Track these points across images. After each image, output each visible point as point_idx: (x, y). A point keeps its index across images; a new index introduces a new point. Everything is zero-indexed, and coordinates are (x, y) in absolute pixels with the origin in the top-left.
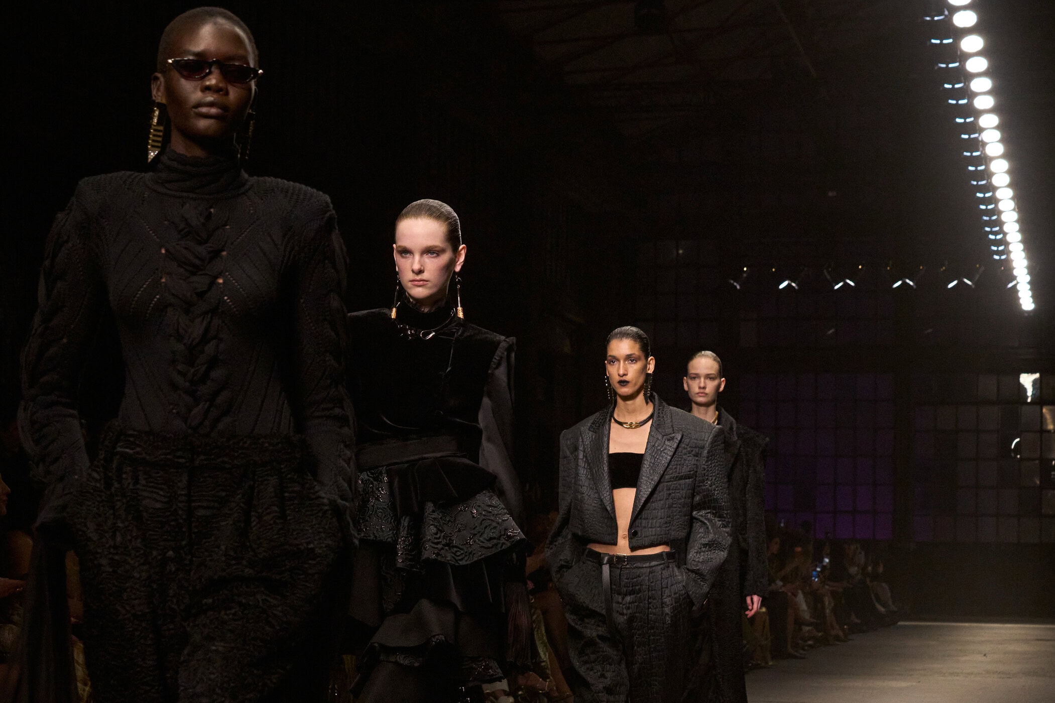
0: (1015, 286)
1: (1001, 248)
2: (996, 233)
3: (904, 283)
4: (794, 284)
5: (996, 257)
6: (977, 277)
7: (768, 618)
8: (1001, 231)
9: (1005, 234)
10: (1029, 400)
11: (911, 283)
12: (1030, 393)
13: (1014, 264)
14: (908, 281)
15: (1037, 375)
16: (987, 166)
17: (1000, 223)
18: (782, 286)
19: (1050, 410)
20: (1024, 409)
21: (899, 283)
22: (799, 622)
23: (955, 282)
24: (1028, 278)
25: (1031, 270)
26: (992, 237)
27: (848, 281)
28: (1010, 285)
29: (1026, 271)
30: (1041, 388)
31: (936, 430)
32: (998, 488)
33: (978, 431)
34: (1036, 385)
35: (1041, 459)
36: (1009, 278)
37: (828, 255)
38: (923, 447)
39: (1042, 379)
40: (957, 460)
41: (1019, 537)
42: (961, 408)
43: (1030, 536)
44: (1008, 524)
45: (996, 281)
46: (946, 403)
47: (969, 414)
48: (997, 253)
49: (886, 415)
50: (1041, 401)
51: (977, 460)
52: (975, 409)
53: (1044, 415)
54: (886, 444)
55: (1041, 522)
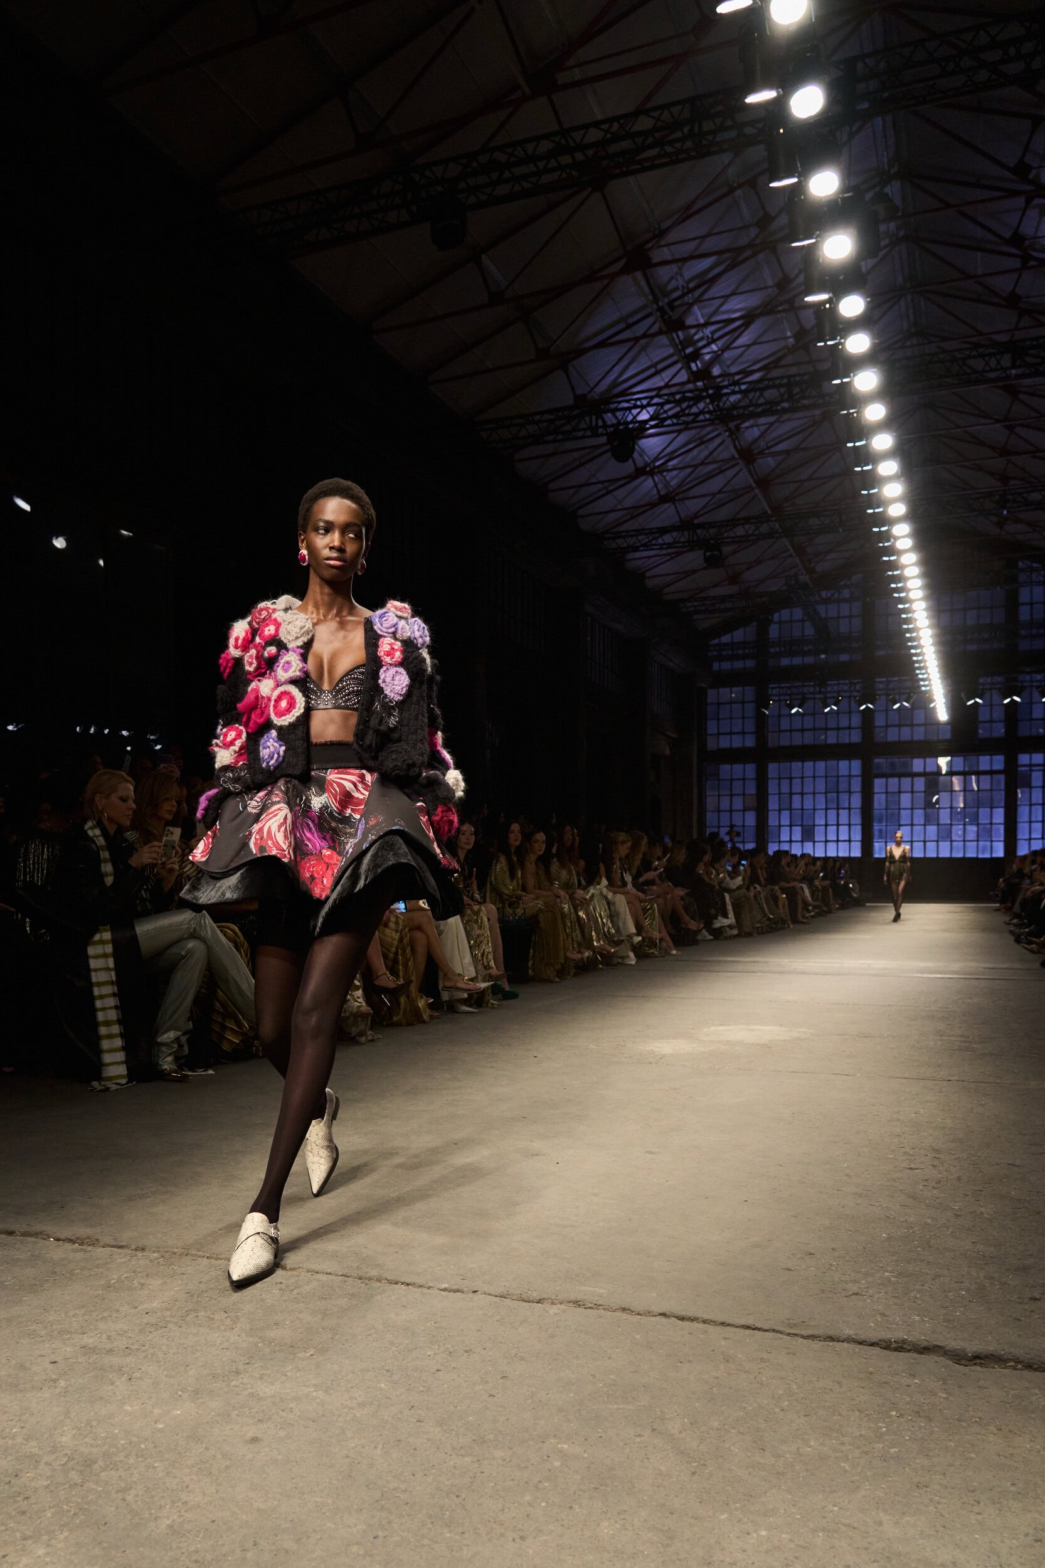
0: (934, 706)
1: (927, 683)
2: (923, 674)
3: (867, 707)
4: (800, 710)
5: (923, 689)
6: (912, 701)
8: (927, 673)
9: (929, 674)
10: (944, 772)
11: (871, 707)
12: (944, 769)
13: (934, 692)
14: (869, 705)
15: (949, 758)
16: (918, 633)
17: (925, 668)
18: (794, 711)
19: (957, 779)
20: (941, 778)
21: (864, 706)
22: (806, 904)
23: (898, 705)
24: (944, 700)
25: (946, 696)
26: (920, 676)
28: (932, 705)
29: (943, 696)
30: (951, 766)
31: (887, 793)
32: (925, 825)
33: (912, 792)
34: (950, 764)
35: (951, 808)
36: (932, 701)
37: (820, 692)
38: (879, 801)
39: (951, 760)
40: (900, 809)
41: (938, 854)
42: (902, 779)
43: (945, 853)
44: (931, 846)
45: (923, 701)
46: (892, 776)
47: (906, 782)
48: (924, 686)
49: (857, 785)
50: (951, 773)
51: (912, 809)
52: (909, 779)
53: (952, 781)
54: (856, 801)
55: (951, 845)
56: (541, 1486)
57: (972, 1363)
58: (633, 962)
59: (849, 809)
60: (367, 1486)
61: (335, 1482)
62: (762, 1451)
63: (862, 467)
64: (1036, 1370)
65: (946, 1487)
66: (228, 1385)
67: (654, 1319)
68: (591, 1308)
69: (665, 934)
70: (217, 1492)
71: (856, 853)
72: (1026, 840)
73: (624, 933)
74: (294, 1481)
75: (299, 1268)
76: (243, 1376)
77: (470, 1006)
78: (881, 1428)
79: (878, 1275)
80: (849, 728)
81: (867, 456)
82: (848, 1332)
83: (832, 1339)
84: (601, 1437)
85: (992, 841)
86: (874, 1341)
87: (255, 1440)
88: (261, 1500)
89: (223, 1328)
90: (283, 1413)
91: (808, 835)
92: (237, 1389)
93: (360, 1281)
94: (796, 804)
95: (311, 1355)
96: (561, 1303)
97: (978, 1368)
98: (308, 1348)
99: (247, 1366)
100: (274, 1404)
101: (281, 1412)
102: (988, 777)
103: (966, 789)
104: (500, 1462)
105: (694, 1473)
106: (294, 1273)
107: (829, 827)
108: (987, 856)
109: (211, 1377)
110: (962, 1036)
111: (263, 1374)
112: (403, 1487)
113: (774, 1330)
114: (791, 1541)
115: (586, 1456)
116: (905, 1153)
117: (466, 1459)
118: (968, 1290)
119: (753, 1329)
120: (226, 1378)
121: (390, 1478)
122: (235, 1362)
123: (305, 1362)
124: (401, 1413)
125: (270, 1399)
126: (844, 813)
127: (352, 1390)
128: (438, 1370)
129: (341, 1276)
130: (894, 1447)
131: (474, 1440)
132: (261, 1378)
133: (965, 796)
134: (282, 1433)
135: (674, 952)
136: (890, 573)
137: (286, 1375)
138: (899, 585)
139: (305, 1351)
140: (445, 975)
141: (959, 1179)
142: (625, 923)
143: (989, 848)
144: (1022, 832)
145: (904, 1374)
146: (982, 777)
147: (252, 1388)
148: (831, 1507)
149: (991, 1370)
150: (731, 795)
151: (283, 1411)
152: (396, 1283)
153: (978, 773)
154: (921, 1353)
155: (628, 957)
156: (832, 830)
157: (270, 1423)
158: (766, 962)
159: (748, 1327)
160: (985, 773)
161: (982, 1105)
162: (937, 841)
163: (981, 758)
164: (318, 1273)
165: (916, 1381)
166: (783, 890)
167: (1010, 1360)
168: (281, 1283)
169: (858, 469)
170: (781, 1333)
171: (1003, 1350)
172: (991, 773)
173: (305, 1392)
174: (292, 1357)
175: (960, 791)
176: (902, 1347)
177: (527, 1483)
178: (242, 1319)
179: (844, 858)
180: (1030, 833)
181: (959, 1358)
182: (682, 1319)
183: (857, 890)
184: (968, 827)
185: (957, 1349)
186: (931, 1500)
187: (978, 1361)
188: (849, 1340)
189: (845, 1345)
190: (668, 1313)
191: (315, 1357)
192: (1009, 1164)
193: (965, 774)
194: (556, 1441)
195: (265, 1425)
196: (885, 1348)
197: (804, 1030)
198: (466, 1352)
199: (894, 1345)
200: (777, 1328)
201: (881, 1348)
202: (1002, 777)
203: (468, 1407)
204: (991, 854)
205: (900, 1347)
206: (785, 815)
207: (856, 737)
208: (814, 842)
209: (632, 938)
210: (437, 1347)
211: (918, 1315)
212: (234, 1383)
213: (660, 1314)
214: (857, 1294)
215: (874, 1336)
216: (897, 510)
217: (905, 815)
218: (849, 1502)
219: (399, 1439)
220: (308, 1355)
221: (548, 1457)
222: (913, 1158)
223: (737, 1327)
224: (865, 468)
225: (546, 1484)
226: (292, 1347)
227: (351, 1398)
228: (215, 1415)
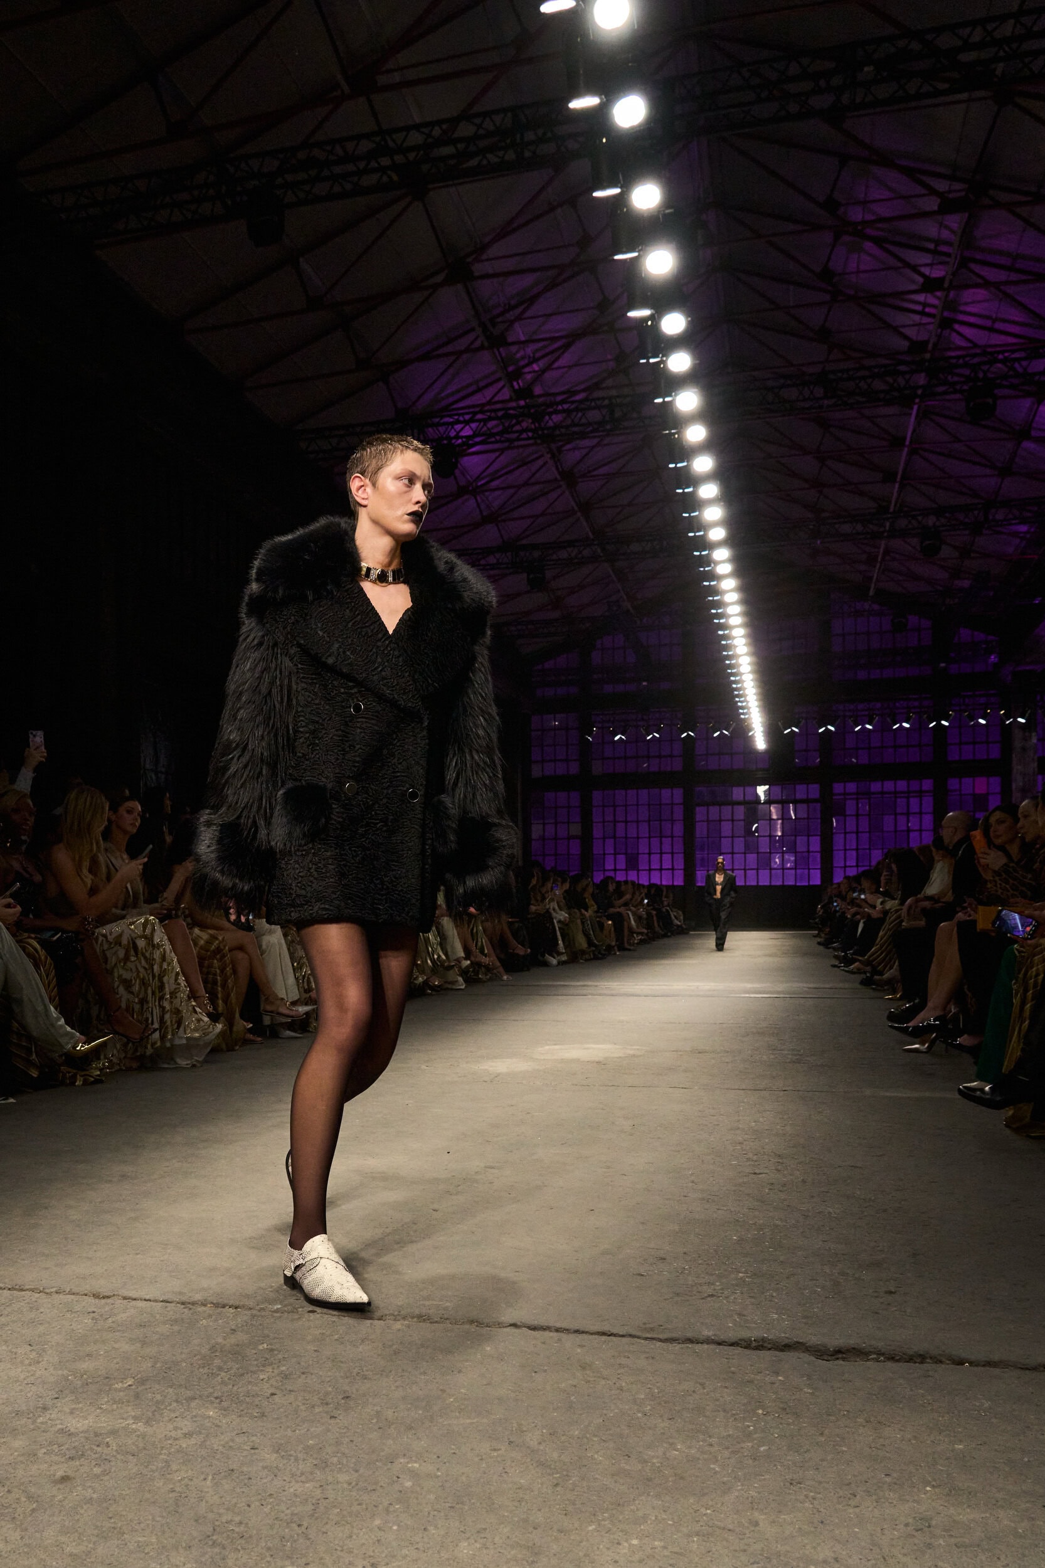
0: (753, 734)
3: (688, 734)
4: (623, 737)
5: (742, 717)
6: (731, 729)
7: (613, 929)
8: (745, 701)
10: (762, 800)
11: (692, 734)
12: (762, 798)
13: (753, 721)
14: (690, 733)
15: (767, 787)
17: (744, 695)
18: (617, 738)
19: (775, 807)
20: (760, 807)
21: (685, 734)
22: (631, 931)
23: (718, 733)
25: (763, 726)
27: (655, 734)
28: (750, 734)
30: (769, 794)
31: (708, 821)
32: (745, 853)
33: (733, 821)
34: (767, 793)
35: (770, 836)
36: (750, 730)
37: (643, 719)
38: (701, 830)
39: (769, 788)
40: (720, 837)
41: (758, 882)
42: (722, 807)
43: (764, 881)
44: (751, 874)
45: (742, 731)
46: (714, 804)
47: (727, 811)
48: (743, 714)
49: (679, 812)
50: (769, 802)
51: (732, 837)
52: (730, 807)
53: (770, 810)
54: (678, 829)
55: (771, 873)
56: (391, 1509)
57: (833, 1357)
58: (463, 987)
59: (672, 837)
60: (196, 1521)
61: (158, 1519)
62: (626, 1457)
63: (684, 489)
64: (898, 1361)
65: (820, 1483)
66: (34, 1422)
67: (505, 1329)
68: (436, 1322)
69: (494, 958)
70: (22, 1538)
71: (679, 881)
72: (841, 867)
73: (453, 957)
74: (113, 1520)
75: (114, 1295)
76: (51, 1412)
77: (294, 1031)
78: (749, 1426)
79: (733, 1276)
80: (671, 756)
81: (689, 479)
82: (707, 1333)
83: (690, 1341)
84: (454, 1453)
85: (809, 869)
86: (733, 1341)
87: (65, 1479)
88: (74, 1544)
89: (27, 1362)
90: (99, 1449)
91: (632, 863)
92: (44, 1426)
93: (183, 1306)
94: (620, 833)
95: (129, 1386)
96: (404, 1318)
97: (841, 1362)
98: (125, 1379)
99: (56, 1401)
100: (87, 1438)
101: (95, 1448)
102: (805, 806)
103: (784, 817)
104: (345, 1486)
105: (557, 1485)
106: (109, 1301)
107: (652, 856)
108: (805, 884)
109: (14, 1415)
110: (793, 1050)
111: (74, 1409)
112: (237, 1519)
113: (631, 1336)
114: (665, 1547)
115: (439, 1474)
116: (748, 1160)
117: (307, 1485)
118: (823, 1288)
119: (609, 1336)
120: (31, 1415)
121: (222, 1511)
122: (40, 1397)
123: (121, 1393)
124: (233, 1440)
125: (82, 1435)
126: (667, 842)
127: (176, 1419)
128: (273, 1394)
129: (162, 1301)
130: (763, 1446)
131: (316, 1465)
132: (71, 1413)
133: (782, 824)
134: (97, 1470)
135: (505, 977)
136: (711, 598)
137: (101, 1408)
138: (719, 611)
139: (122, 1382)
140: (267, 999)
141: (804, 1181)
142: (453, 947)
143: (807, 876)
144: (838, 861)
145: (768, 1372)
146: (798, 805)
147: (62, 1424)
148: (703, 1510)
149: (853, 1363)
150: (556, 823)
151: (98, 1446)
152: (224, 1306)
153: (795, 802)
154: (782, 1350)
155: (457, 981)
156: (655, 858)
157: (83, 1459)
158: (596, 986)
159: (603, 1334)
160: (802, 801)
161: (819, 1112)
162: (757, 869)
163: (798, 787)
164: (135, 1299)
165: (780, 1378)
166: (609, 918)
167: (871, 1353)
168: (94, 1312)
169: (680, 491)
170: (639, 1337)
171: (864, 1343)
172: (806, 801)
173: (123, 1425)
174: (107, 1388)
175: (778, 819)
176: (762, 1346)
177: (375, 1506)
178: (50, 1352)
179: (667, 887)
180: (845, 861)
181: (821, 1353)
182: (534, 1328)
183: (682, 918)
184: (786, 856)
185: (818, 1345)
186: (806, 1496)
187: (840, 1356)
188: (708, 1341)
189: (706, 1346)
190: (519, 1324)
191: (133, 1387)
192: (852, 1166)
193: (783, 803)
194: (406, 1461)
195: (78, 1463)
196: (746, 1348)
197: (638, 1047)
198: (303, 1373)
199: (754, 1344)
200: (634, 1333)
201: (741, 1347)
202: (818, 806)
203: (308, 1430)
204: (809, 882)
205: (760, 1345)
206: (610, 843)
207: (678, 765)
208: (638, 870)
209: (460, 962)
210: (271, 1370)
211: (776, 1314)
212: (41, 1420)
213: (511, 1325)
214: (712, 1296)
215: (732, 1336)
216: (717, 534)
217: (726, 844)
218: (723, 1504)
219: (231, 1468)
220: (126, 1385)
221: (398, 1478)
222: (756, 1163)
223: (592, 1334)
224: (686, 490)
225: (397, 1507)
226: (107, 1378)
227: (176, 1429)
228: (18, 1455)
